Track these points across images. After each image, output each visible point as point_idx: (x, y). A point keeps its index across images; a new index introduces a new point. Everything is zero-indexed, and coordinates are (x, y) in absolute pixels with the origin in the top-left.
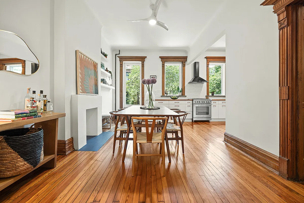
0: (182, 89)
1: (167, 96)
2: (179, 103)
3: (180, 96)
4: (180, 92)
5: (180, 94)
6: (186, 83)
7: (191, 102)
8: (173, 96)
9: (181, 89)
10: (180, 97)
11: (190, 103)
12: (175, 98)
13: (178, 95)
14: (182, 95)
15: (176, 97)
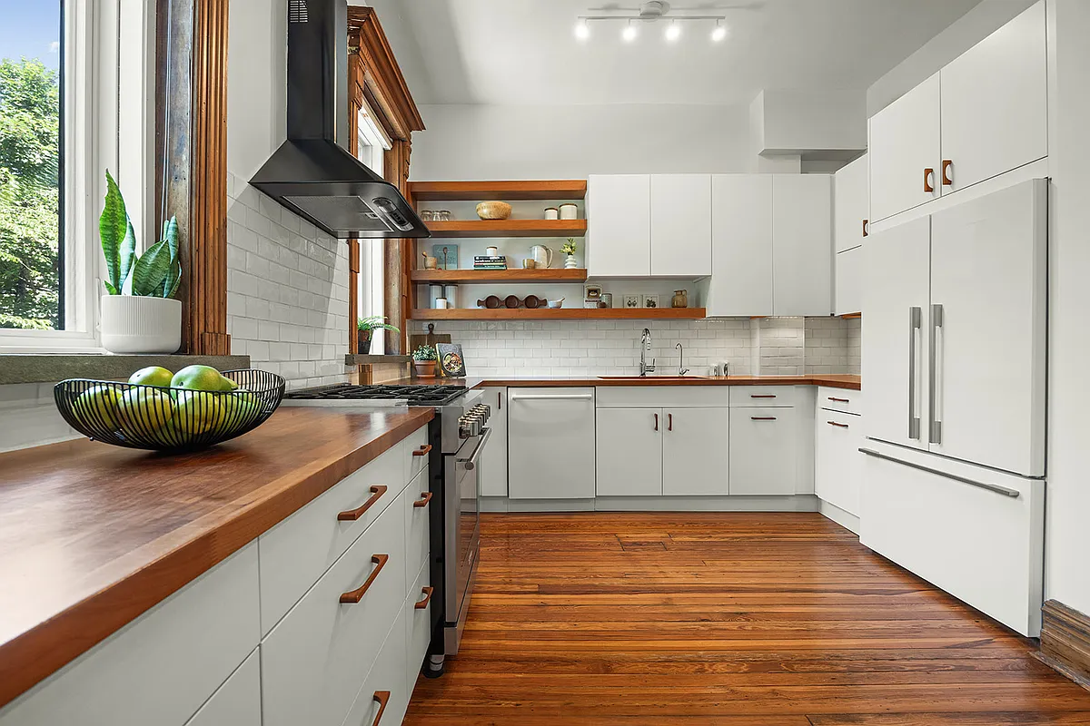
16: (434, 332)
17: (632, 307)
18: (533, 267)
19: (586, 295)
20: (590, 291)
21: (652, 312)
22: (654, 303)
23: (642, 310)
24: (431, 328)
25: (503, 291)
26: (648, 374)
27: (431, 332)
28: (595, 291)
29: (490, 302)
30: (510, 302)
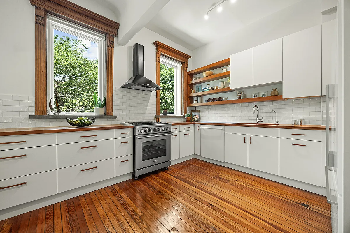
0: (105, 99)
1: (55, 117)
2: (95, 138)
3: (99, 117)
4: (101, 106)
5: (102, 111)
6: (116, 87)
7: (130, 131)
8: (76, 117)
9: (102, 100)
10: (100, 119)
11: (127, 135)
12: (82, 124)
13: (94, 114)
14: (106, 114)
15: (88, 120)
16: (196, 110)
17: (255, 97)
18: (218, 88)
19: (237, 95)
20: (238, 93)
21: (264, 99)
22: (265, 95)
23: (259, 98)
24: (196, 108)
25: (212, 97)
26: (260, 123)
27: (195, 110)
28: (240, 93)
29: (209, 100)
30: (214, 99)
